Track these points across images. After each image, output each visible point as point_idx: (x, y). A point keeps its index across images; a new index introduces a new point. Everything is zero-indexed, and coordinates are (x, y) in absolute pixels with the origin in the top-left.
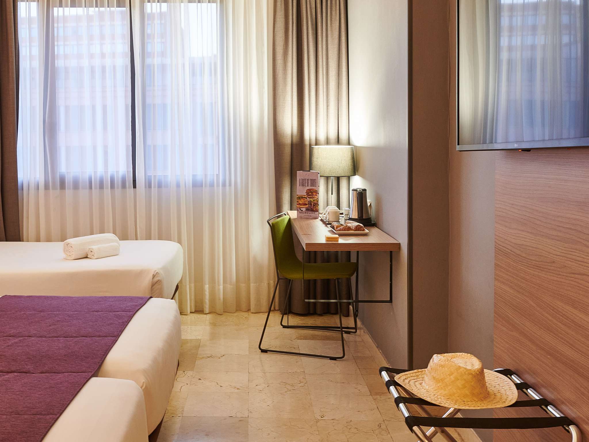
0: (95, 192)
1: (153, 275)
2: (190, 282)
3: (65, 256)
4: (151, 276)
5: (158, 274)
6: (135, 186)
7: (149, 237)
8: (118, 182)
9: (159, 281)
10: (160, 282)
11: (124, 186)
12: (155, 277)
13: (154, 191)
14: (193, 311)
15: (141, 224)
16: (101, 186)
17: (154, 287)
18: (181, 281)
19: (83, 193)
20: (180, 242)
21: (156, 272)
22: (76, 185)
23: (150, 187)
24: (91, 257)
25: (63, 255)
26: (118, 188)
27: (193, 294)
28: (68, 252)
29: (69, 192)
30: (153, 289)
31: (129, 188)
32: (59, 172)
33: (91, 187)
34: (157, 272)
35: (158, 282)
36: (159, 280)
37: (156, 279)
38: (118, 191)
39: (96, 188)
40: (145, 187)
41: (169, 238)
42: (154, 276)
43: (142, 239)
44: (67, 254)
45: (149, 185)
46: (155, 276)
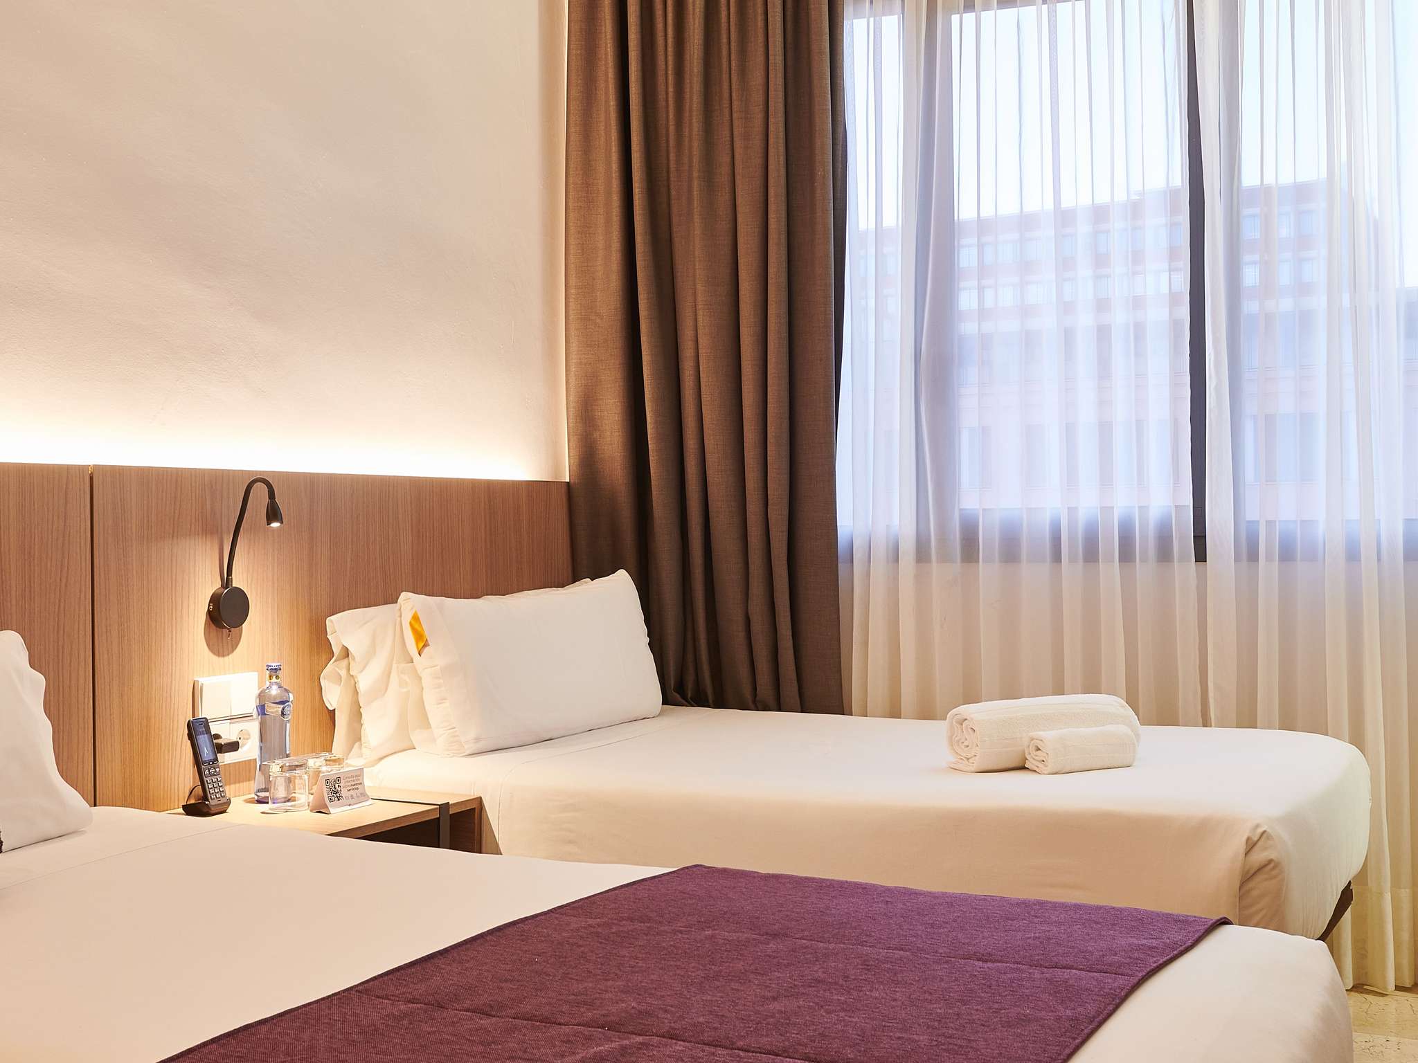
0: (1071, 571)
1: (1248, 839)
2: (1396, 884)
3: (954, 760)
4: (1239, 844)
5: (1269, 837)
6: (1201, 556)
7: (1247, 719)
8: (1145, 542)
9: (1272, 865)
10: (1274, 868)
11: (1164, 552)
12: (1256, 848)
13: (1268, 569)
14: (1408, 983)
15: (1222, 679)
16: (1091, 553)
17: (1250, 885)
18: (1362, 875)
19: (1033, 575)
20: (1357, 739)
21: (1260, 830)
22: (1010, 550)
23: (1253, 556)
24: (1036, 769)
25: (948, 757)
26: (1144, 560)
27: (1406, 925)
28: (963, 747)
29: (988, 572)
30: (1249, 891)
31: (1183, 559)
32: (961, 510)
33: (1057, 557)
34: (1265, 832)
35: (1266, 865)
36: (1270, 861)
37: (1259, 857)
38: (1145, 570)
39: (1073, 560)
40: (1237, 558)
41: (1319, 727)
42: (1251, 846)
43: (1222, 724)
44: (959, 751)
45: (1249, 551)
46: (1255, 844)
